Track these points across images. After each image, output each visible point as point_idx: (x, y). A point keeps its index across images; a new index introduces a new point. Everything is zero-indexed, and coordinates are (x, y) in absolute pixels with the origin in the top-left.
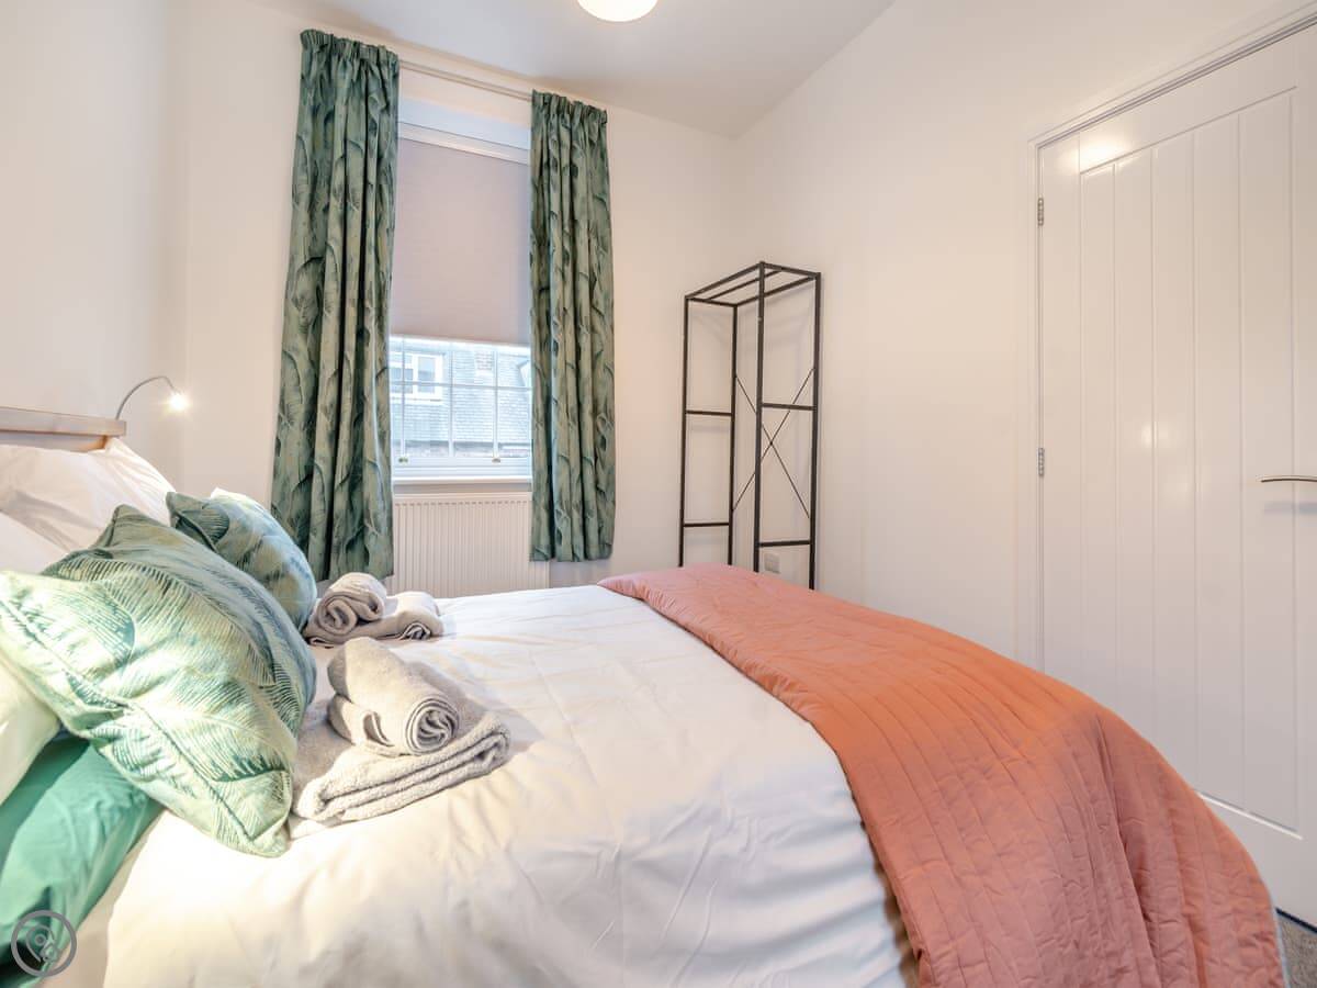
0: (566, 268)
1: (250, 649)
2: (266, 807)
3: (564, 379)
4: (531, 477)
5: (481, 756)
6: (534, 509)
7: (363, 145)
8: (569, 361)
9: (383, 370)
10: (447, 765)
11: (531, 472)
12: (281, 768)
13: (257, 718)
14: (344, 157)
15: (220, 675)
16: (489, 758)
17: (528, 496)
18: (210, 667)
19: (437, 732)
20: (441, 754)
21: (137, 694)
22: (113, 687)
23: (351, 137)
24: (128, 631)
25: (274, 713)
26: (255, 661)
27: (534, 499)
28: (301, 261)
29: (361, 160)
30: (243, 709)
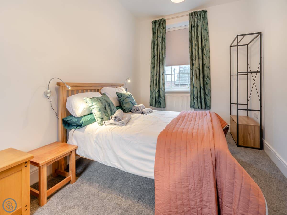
0: (196, 47)
1: (103, 107)
2: (100, 122)
3: (196, 71)
4: (190, 91)
5: (121, 124)
6: (191, 97)
7: (160, 37)
8: (197, 67)
9: (163, 73)
10: (117, 124)
11: (190, 90)
12: (103, 119)
13: (101, 113)
14: (157, 39)
15: (99, 109)
16: (122, 125)
17: (190, 95)
18: (98, 108)
19: (116, 120)
20: (116, 122)
21: (93, 109)
22: (92, 108)
23: (158, 36)
24: (93, 103)
25: (104, 114)
26: (103, 108)
27: (191, 96)
28: (152, 57)
29: (159, 39)
30: (100, 112)
